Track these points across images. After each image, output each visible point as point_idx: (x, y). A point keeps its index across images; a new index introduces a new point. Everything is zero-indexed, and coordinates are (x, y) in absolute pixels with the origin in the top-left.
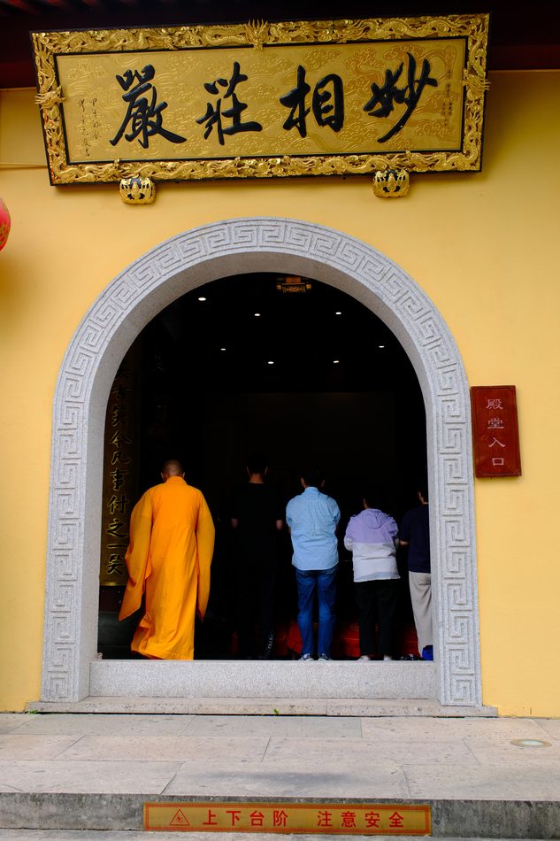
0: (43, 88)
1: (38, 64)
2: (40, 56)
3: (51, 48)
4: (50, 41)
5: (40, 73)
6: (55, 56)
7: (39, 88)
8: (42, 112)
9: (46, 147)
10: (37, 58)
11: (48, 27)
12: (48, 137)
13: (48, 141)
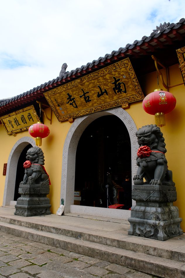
0: (180, 63)
1: (178, 57)
2: (179, 55)
3: (181, 52)
4: (181, 50)
5: (179, 59)
6: (183, 54)
7: (179, 63)
8: (181, 69)
9: (183, 78)
10: (178, 56)
11: (180, 47)
12: (183, 75)
13: (183, 77)
